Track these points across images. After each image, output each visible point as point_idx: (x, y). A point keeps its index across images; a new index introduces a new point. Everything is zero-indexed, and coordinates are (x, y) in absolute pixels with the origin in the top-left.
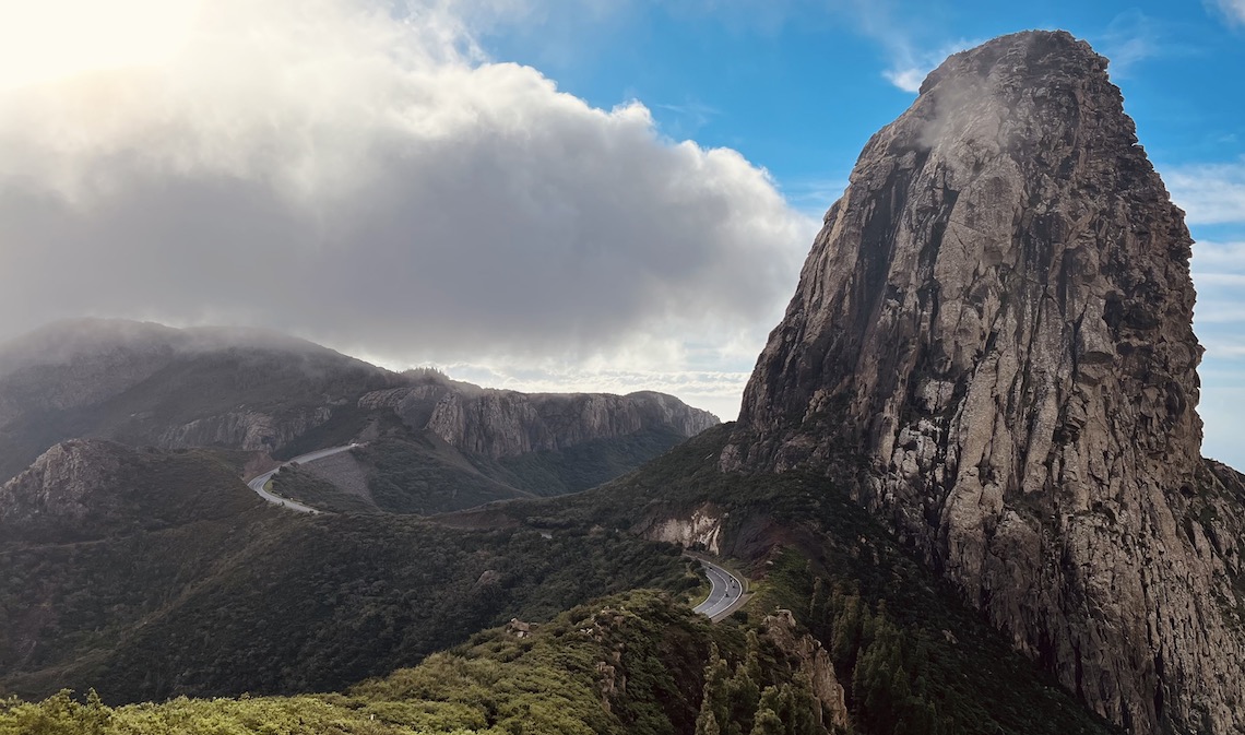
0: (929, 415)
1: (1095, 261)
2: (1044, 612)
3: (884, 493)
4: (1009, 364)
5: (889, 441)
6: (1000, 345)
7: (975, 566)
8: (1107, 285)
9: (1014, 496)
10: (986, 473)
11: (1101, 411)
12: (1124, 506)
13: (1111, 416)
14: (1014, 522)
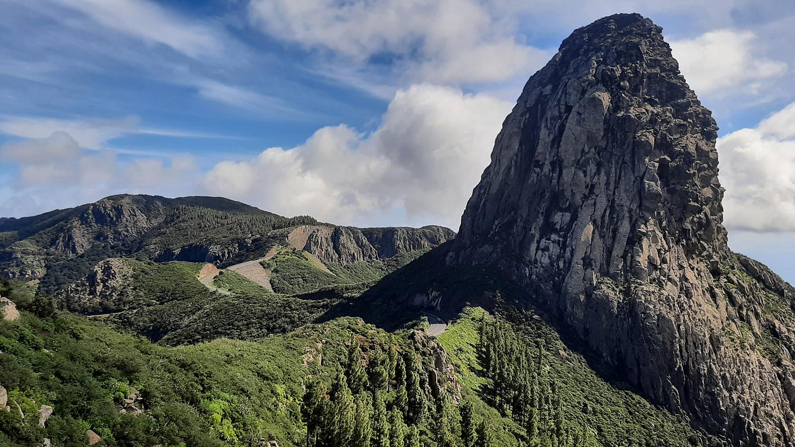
0: (556, 232)
1: (652, 141)
4: (602, 202)
5: (534, 246)
6: (596, 191)
7: (580, 314)
10: (587, 262)
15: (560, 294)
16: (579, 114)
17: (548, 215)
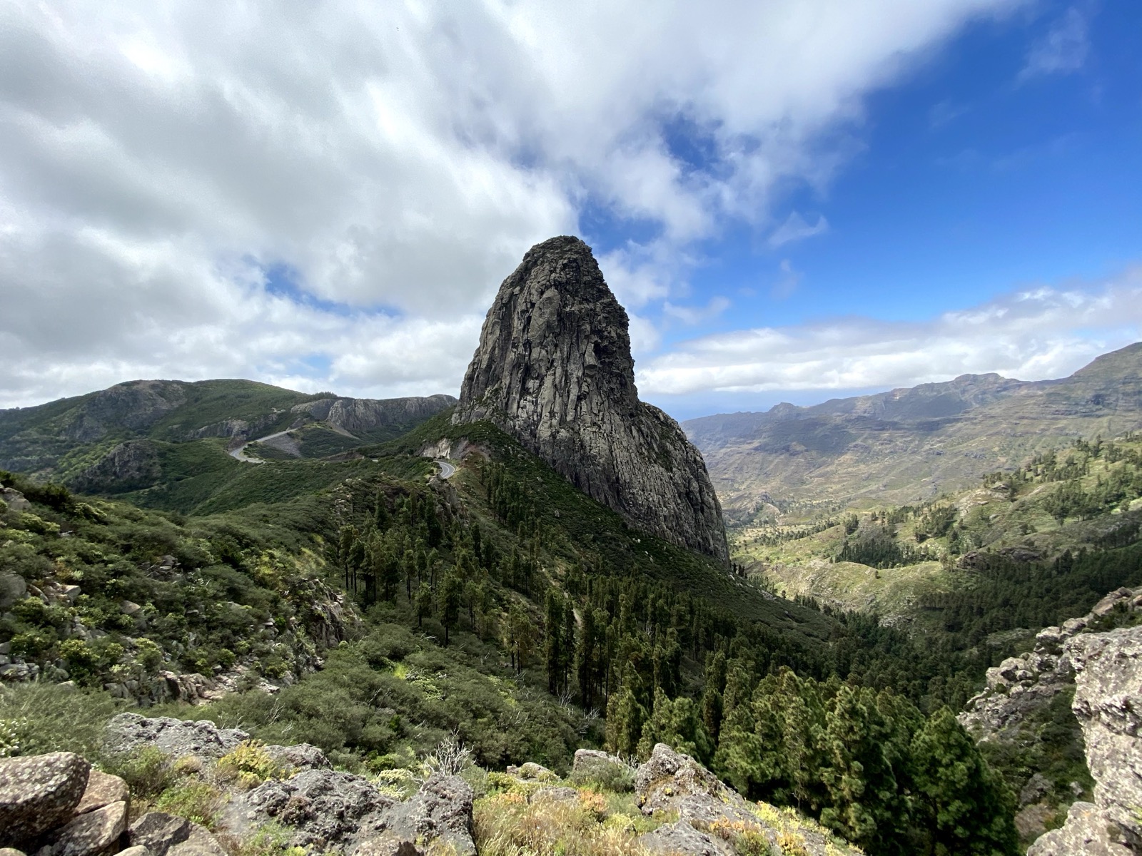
0: (530, 394)
1: (589, 329)
2: (575, 465)
3: (515, 427)
4: (559, 371)
5: (515, 406)
6: (555, 364)
7: (550, 451)
8: (595, 338)
9: (562, 422)
10: (552, 414)
11: (595, 387)
12: (604, 423)
13: (599, 389)
14: (563, 433)
15: (535, 437)
16: (540, 309)
17: (524, 382)
